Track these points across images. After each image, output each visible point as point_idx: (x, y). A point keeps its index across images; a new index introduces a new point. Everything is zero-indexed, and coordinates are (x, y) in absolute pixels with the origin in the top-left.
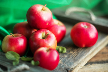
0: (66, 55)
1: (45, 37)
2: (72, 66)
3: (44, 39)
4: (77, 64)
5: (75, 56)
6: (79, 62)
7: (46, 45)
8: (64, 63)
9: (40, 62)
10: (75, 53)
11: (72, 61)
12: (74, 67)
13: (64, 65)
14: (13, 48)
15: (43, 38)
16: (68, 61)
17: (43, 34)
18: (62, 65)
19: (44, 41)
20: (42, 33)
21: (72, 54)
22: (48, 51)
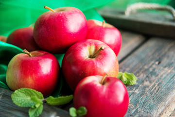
0: (137, 90)
1: (95, 54)
2: (155, 111)
3: (94, 60)
4: (163, 108)
5: (155, 91)
6: (167, 103)
7: (99, 70)
8: (136, 106)
9: (87, 108)
10: (155, 85)
11: (151, 101)
12: (158, 114)
13: (137, 110)
14: (30, 80)
15: (91, 57)
16: (143, 100)
17: (90, 49)
18: (134, 111)
19: (93, 63)
20: (88, 47)
21: (148, 86)
22: (103, 84)
